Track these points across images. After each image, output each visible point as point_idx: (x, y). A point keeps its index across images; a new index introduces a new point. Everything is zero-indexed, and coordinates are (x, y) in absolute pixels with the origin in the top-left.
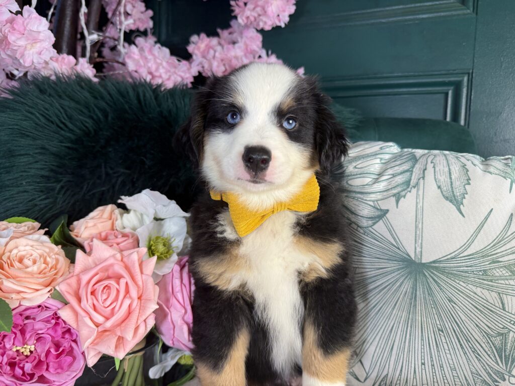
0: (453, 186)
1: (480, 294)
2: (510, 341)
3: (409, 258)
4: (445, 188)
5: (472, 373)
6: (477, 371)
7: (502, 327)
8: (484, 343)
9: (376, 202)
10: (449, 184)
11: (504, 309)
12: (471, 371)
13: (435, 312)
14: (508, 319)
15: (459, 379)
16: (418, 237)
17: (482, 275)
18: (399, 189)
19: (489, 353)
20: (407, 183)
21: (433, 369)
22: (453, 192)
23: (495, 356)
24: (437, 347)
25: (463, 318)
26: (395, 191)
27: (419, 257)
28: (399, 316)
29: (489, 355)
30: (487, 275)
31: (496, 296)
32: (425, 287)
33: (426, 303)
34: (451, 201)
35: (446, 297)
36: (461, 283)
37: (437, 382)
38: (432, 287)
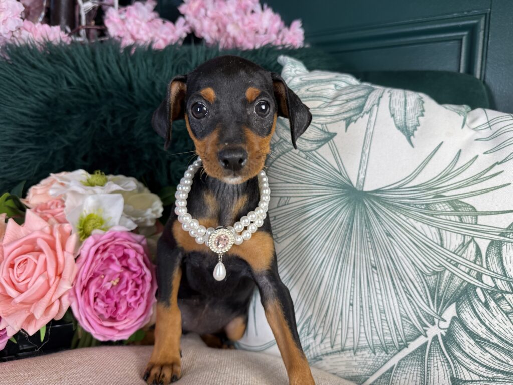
0: (407, 117)
1: (420, 229)
2: (444, 280)
3: (350, 185)
4: (398, 118)
5: (402, 316)
6: (407, 314)
7: (438, 264)
8: (418, 282)
9: (324, 126)
10: (403, 114)
11: (442, 246)
12: (401, 314)
13: (370, 247)
14: (445, 256)
15: (387, 323)
16: (363, 164)
17: (425, 209)
18: (351, 114)
19: (422, 293)
20: (360, 108)
21: (361, 312)
22: (405, 123)
23: (427, 298)
24: (368, 285)
25: (400, 254)
26: (346, 115)
27: (361, 185)
28: (331, 248)
29: (421, 296)
30: (429, 209)
31: (436, 231)
32: (363, 218)
33: (362, 236)
34: (402, 131)
35: (384, 230)
36: (402, 216)
37: (364, 326)
38: (371, 218)
